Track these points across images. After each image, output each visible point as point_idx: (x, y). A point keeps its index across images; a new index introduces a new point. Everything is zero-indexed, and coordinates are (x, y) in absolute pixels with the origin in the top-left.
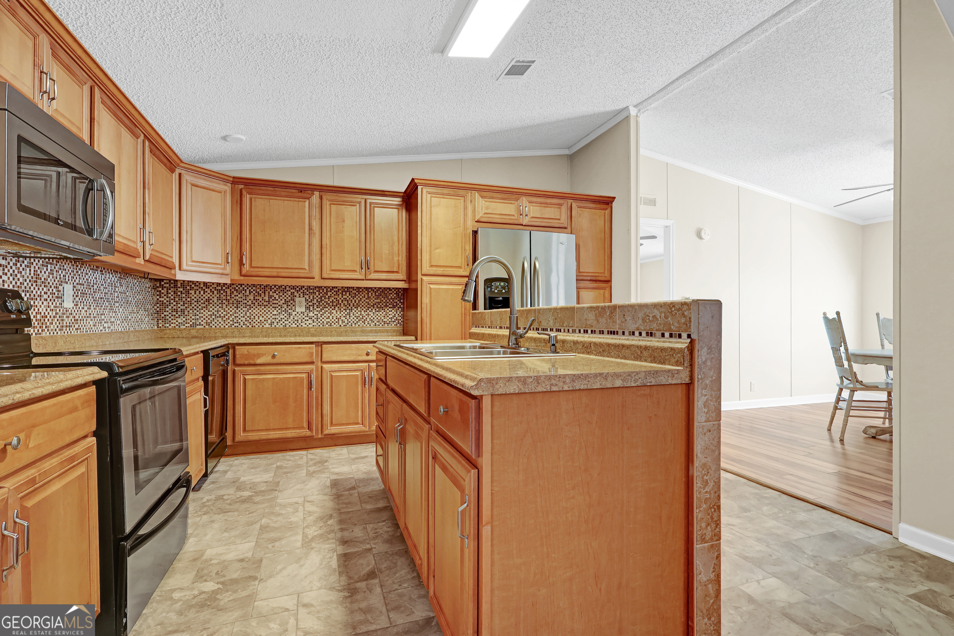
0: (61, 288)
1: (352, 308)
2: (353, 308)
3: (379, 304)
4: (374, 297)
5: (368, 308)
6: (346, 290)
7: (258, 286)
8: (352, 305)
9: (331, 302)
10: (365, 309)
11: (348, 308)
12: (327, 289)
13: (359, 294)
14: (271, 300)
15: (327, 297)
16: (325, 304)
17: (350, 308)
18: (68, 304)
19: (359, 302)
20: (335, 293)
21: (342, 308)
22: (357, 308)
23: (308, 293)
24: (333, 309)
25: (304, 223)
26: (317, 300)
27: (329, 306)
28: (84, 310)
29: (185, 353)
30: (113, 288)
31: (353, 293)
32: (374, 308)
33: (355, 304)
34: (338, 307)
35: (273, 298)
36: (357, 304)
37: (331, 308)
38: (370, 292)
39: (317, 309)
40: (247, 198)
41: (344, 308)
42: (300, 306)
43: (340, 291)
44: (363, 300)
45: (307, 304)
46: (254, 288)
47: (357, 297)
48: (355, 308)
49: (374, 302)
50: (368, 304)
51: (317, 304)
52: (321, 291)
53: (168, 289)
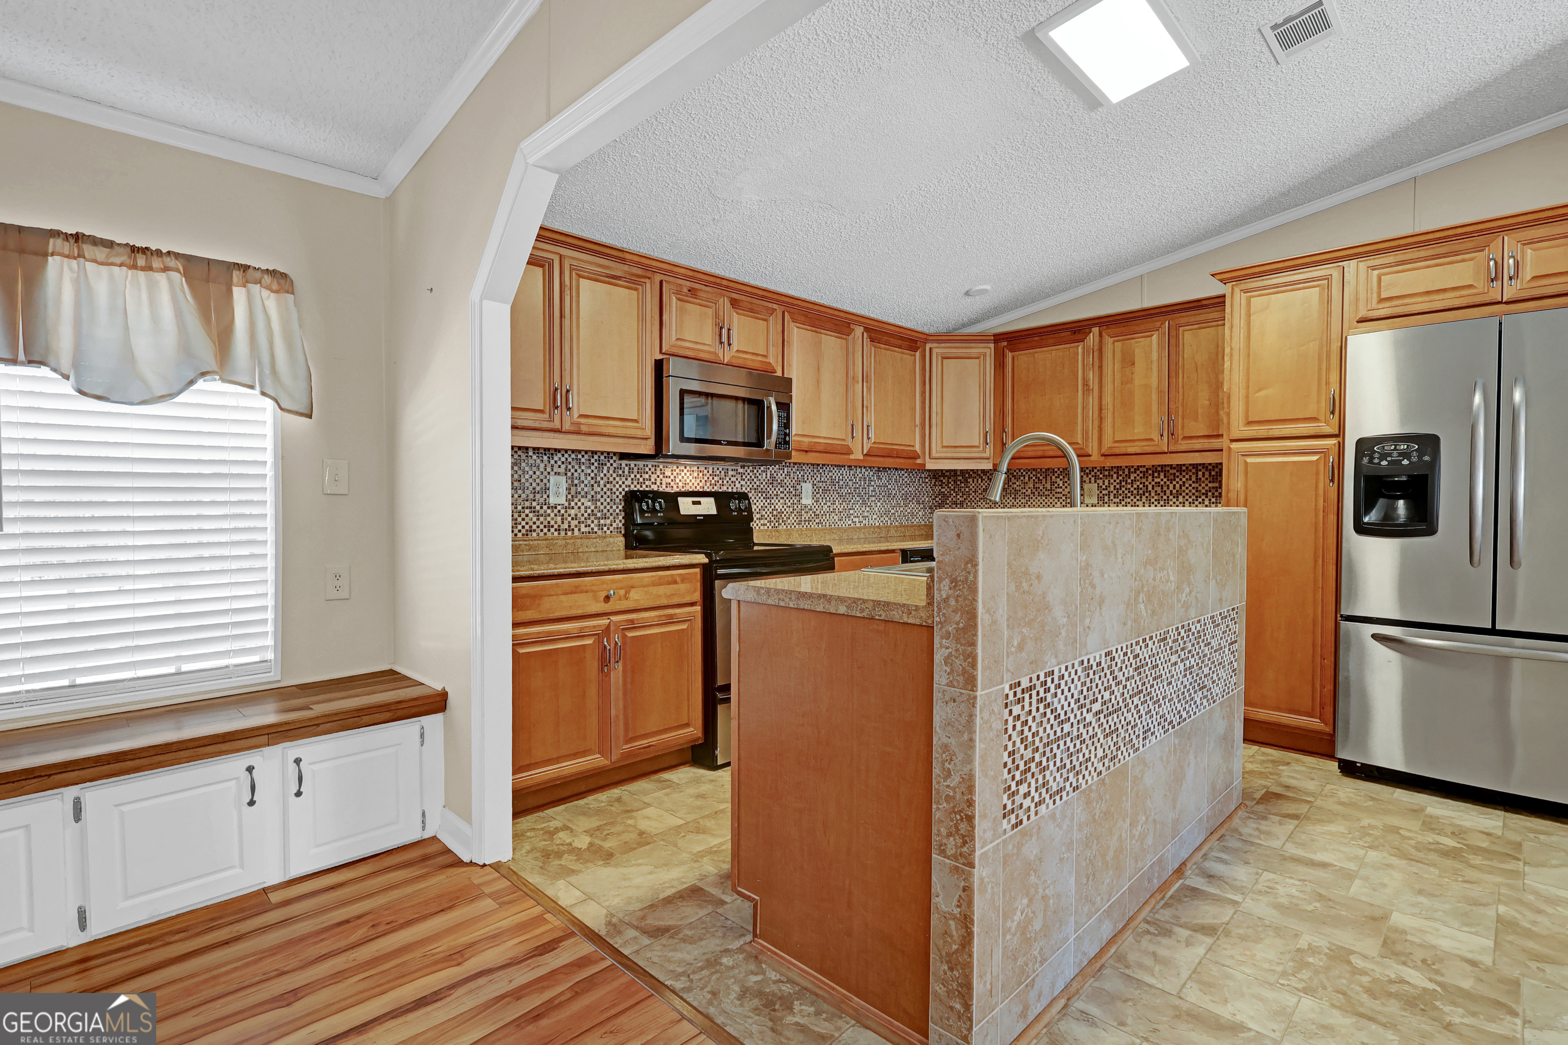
0: (798, 487)
1: (1168, 497)
2: (1171, 497)
3: (1217, 491)
4: (1207, 479)
5: (1197, 497)
6: (1159, 469)
7: (1039, 470)
8: (1168, 492)
9: (1135, 489)
10: (1190, 500)
11: (1162, 497)
12: (1129, 470)
13: (1181, 474)
14: (1053, 488)
15: (1129, 481)
16: (1126, 492)
17: (1165, 497)
18: (807, 500)
19: (1181, 488)
20: (1141, 475)
21: (1153, 497)
22: (1178, 497)
23: (1101, 476)
24: (1138, 500)
25: (1077, 379)
26: (1115, 486)
27: (1132, 495)
28: (826, 506)
29: (834, 552)
30: (867, 482)
31: (1171, 474)
32: (1207, 497)
33: (1174, 491)
34: (1147, 497)
35: (1056, 485)
36: (1177, 491)
37: (1135, 497)
38: (1200, 470)
39: (1115, 500)
40: (1009, 355)
41: (1156, 497)
42: (1090, 496)
43: (1150, 472)
44: (1187, 485)
45: (1101, 492)
46: (1034, 473)
47: (1177, 480)
48: (1174, 497)
49: (1207, 488)
50: (1197, 491)
51: (1115, 492)
52: (1121, 473)
53: (949, 478)
